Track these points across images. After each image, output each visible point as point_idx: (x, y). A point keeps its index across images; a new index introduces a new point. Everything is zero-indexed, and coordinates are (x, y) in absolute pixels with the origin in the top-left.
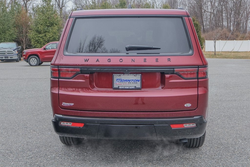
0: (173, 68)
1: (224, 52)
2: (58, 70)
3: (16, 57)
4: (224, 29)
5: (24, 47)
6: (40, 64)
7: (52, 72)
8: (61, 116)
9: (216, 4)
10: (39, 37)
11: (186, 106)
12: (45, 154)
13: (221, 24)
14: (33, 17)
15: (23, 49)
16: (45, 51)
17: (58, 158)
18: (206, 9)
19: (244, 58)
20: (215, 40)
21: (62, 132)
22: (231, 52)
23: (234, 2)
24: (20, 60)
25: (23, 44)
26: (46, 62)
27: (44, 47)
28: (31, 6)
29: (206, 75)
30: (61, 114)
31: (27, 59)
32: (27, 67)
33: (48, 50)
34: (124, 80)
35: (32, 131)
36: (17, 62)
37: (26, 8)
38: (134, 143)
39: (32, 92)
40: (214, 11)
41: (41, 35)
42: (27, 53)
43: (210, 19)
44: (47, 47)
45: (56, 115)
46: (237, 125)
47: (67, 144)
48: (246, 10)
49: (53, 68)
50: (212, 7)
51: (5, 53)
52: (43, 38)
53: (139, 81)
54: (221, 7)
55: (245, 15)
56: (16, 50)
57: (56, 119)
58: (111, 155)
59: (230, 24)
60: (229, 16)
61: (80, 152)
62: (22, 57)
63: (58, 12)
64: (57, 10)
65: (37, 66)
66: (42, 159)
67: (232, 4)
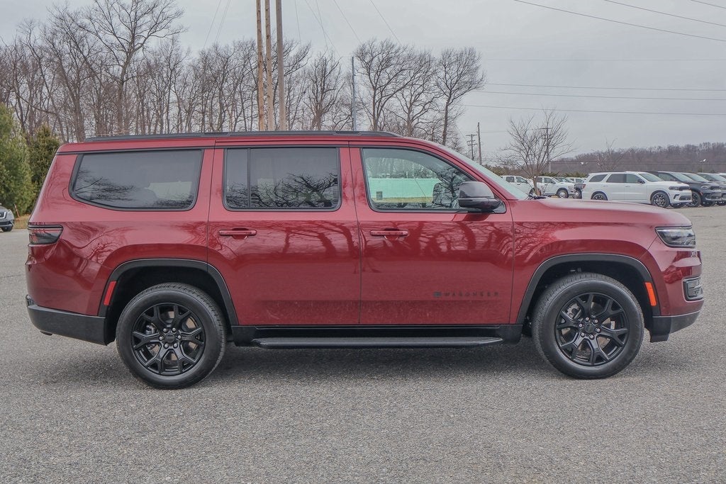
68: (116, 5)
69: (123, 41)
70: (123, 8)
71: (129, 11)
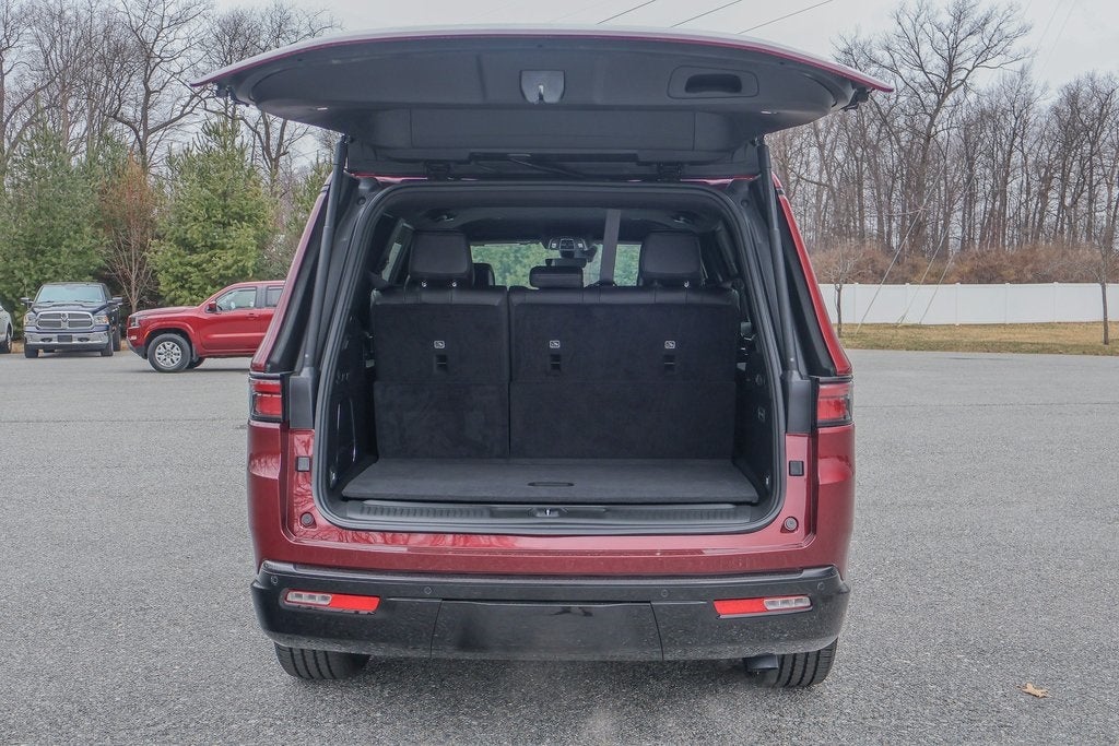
1: (872, 325)
2: (279, 390)
3: (100, 339)
4: (868, 244)
5: (134, 303)
6: (191, 365)
7: (254, 397)
8: (289, 568)
9: (839, 155)
10: (190, 264)
12: (217, 717)
13: (855, 227)
14: (167, 190)
15: (127, 308)
16: (213, 315)
17: (270, 732)
18: (802, 171)
19: (945, 349)
20: (837, 281)
21: (287, 633)
22: (895, 327)
23: (901, 148)
24: (117, 348)
25: (129, 290)
26: (215, 357)
27: (210, 301)
28: (162, 152)
29: (847, 412)
30: (290, 562)
31: (144, 347)
32: (145, 374)
33: (224, 314)
35: (164, 623)
36: (103, 355)
37: (145, 159)
38: (562, 671)
39: (163, 473)
40: (830, 180)
41: (195, 258)
42: (145, 324)
43: (818, 208)
44: (222, 302)
45: (268, 562)
46: (946, 597)
47: (304, 673)
48: (945, 179)
49: (262, 382)
50: (825, 163)
51: (59, 324)
52: (204, 270)
54: (857, 166)
55: (943, 193)
56: (103, 312)
57: (267, 580)
58: (476, 719)
59: (890, 227)
60: (883, 198)
61: (357, 709)
62: (124, 336)
63: (262, 173)
64: (259, 167)
65: (184, 371)
66: (207, 736)
67: (895, 154)
68: (927, 27)
69: (934, 79)
70: (940, 30)
71: (947, 34)
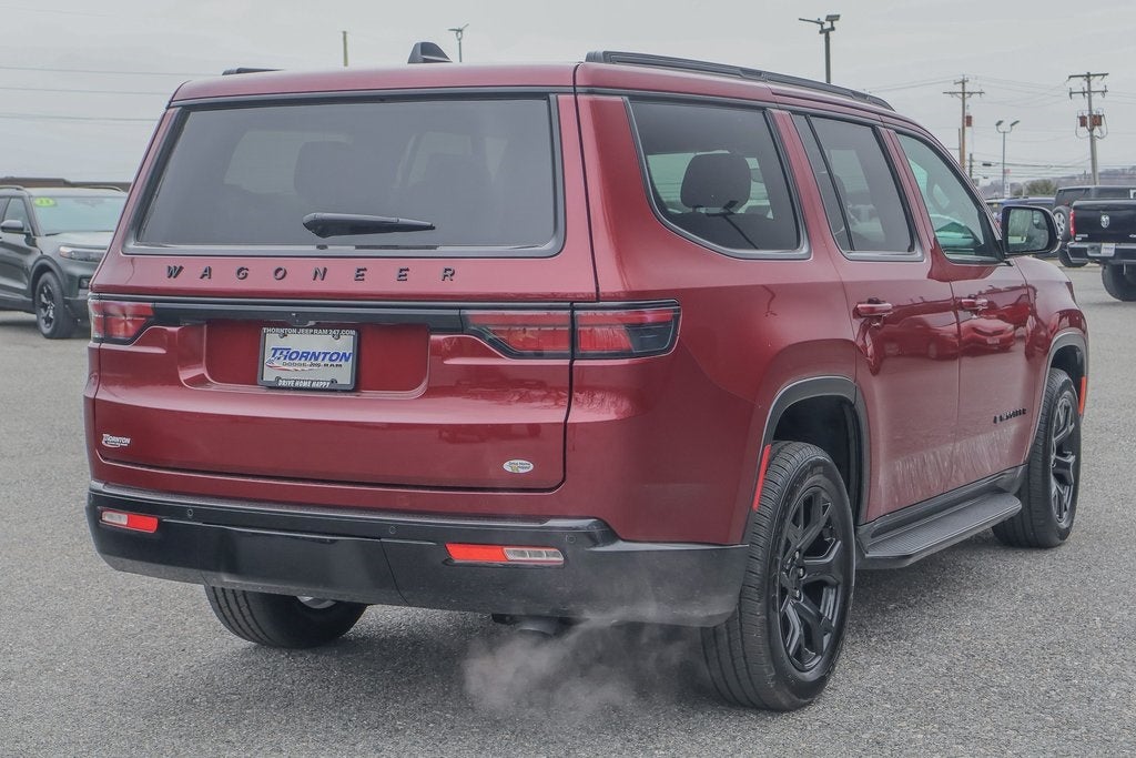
0: (460, 308)
8: (100, 486)
11: (509, 469)
34: (298, 353)
53: (347, 360)
